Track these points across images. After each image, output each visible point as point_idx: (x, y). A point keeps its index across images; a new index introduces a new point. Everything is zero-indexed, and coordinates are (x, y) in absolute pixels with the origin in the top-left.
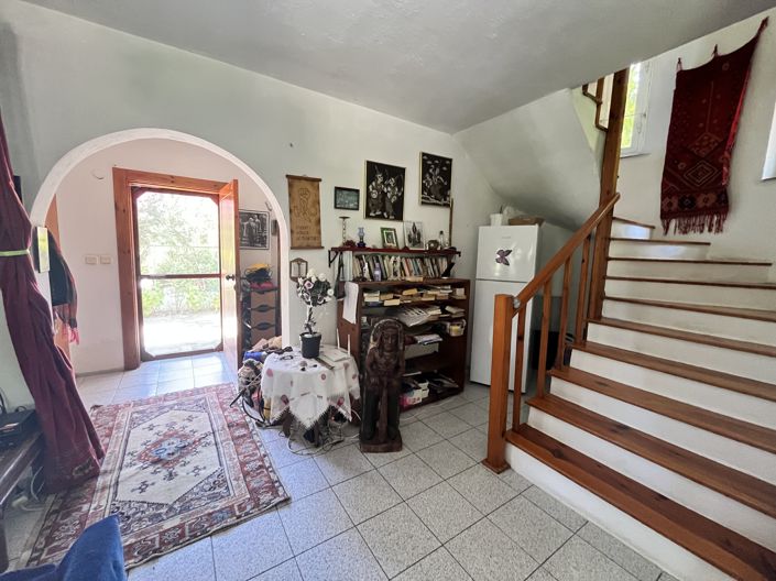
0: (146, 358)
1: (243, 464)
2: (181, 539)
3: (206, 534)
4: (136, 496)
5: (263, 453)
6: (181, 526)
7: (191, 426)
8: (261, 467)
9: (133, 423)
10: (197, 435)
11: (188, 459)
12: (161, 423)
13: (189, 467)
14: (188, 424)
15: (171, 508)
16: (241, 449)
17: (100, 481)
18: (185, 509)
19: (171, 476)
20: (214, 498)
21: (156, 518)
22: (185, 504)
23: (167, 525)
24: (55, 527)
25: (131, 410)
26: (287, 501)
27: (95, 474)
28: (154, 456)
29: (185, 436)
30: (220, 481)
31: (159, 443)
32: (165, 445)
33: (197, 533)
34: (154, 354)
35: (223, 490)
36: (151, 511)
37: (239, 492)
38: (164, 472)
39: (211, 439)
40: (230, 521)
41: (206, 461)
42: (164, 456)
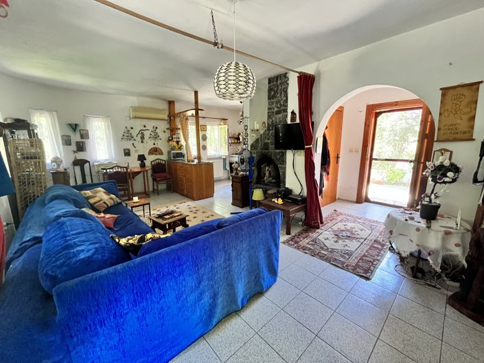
0: (367, 200)
1: (364, 256)
2: (322, 257)
3: (329, 262)
4: (323, 240)
5: (378, 258)
6: (325, 255)
7: (359, 232)
8: (371, 262)
9: (341, 221)
10: (358, 236)
11: (347, 241)
12: (350, 225)
13: (345, 244)
14: (359, 231)
15: (328, 249)
16: (370, 251)
17: (318, 230)
18: (331, 252)
19: (336, 242)
20: (342, 256)
21: (322, 248)
22: (332, 251)
23: (323, 252)
24: (302, 233)
25: (344, 216)
26: (368, 279)
27: (318, 228)
28: (337, 233)
29: (353, 234)
30: (350, 254)
31: (343, 231)
32: (344, 233)
33: (328, 260)
34: (372, 200)
35: (347, 257)
36: (322, 246)
37: (353, 261)
38: (336, 239)
39: (362, 240)
40: (339, 265)
41: (352, 245)
42: (340, 235)
